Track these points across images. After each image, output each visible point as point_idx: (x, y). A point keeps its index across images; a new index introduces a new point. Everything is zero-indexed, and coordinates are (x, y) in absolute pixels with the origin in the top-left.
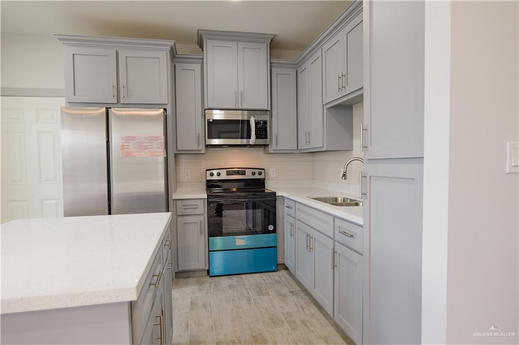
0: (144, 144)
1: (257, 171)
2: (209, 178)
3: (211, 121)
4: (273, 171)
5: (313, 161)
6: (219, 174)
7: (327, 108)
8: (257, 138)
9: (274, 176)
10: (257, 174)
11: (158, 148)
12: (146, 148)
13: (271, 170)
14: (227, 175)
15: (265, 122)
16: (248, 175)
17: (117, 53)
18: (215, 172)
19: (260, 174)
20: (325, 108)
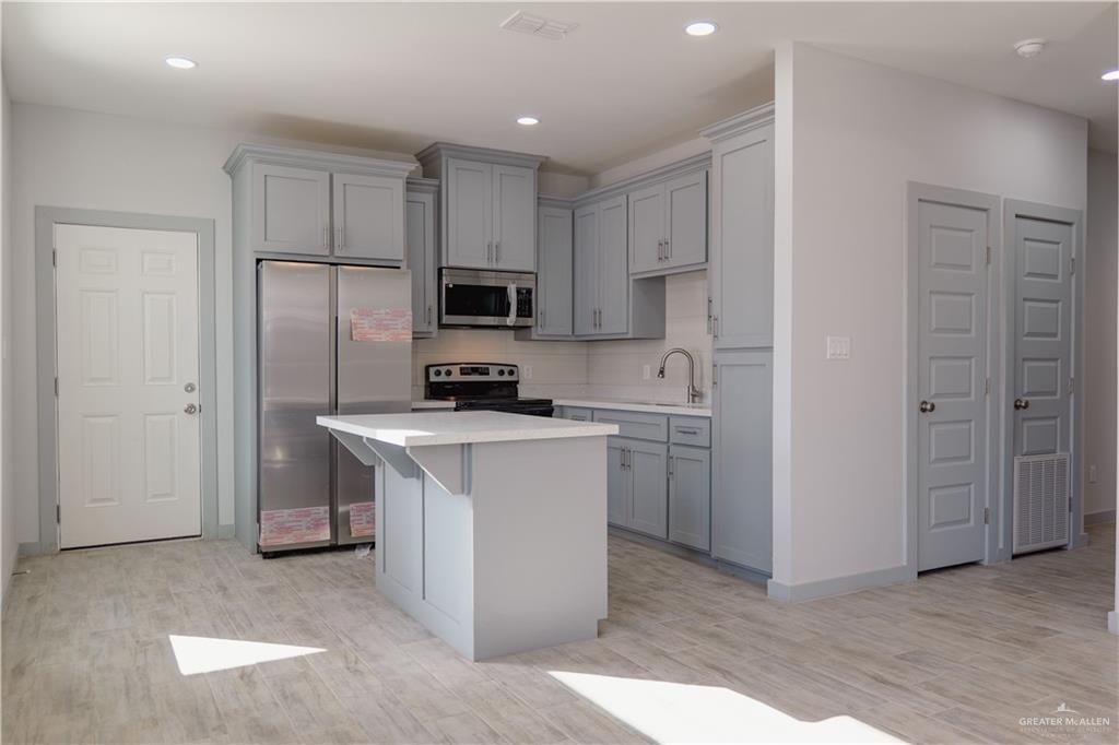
0: (385, 322)
1: (506, 369)
2: (433, 378)
3: (451, 286)
4: (528, 370)
5: (588, 355)
6: (449, 373)
7: (635, 280)
8: (518, 316)
9: (530, 377)
10: (506, 374)
11: (403, 328)
12: (387, 328)
13: (526, 367)
14: (462, 374)
15: (529, 291)
16: (493, 376)
17: (331, 176)
18: (443, 369)
19: (511, 373)
20: (631, 278)
